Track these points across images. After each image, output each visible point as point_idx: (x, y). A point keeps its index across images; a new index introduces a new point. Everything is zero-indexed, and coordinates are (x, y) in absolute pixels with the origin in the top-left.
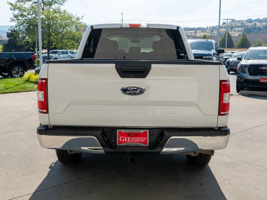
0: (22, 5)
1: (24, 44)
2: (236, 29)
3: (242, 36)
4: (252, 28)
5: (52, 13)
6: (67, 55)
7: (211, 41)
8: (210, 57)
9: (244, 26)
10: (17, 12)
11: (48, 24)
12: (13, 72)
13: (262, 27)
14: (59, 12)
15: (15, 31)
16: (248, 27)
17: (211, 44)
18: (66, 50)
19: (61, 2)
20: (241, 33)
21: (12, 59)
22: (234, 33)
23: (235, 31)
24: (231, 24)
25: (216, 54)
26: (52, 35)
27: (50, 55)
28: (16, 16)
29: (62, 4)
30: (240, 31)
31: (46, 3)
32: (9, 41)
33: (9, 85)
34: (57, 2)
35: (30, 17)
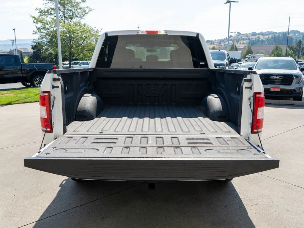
0: (44, 19)
1: (48, 55)
2: (242, 42)
3: (247, 48)
4: (256, 41)
5: (72, 26)
6: (88, 65)
7: (224, 51)
8: (223, 67)
9: (249, 39)
10: (39, 25)
11: (69, 37)
12: (35, 82)
13: (265, 40)
14: (79, 25)
15: (39, 44)
16: (252, 39)
17: (223, 54)
18: (87, 61)
19: (81, 16)
20: (246, 45)
21: (33, 70)
22: (240, 45)
23: (240, 43)
24: (237, 37)
25: (228, 64)
26: (73, 47)
27: (71, 65)
28: (39, 29)
29: (82, 18)
30: (245, 44)
31: (67, 16)
32: (34, 53)
33: (30, 95)
34: (77, 16)
35: (52, 29)
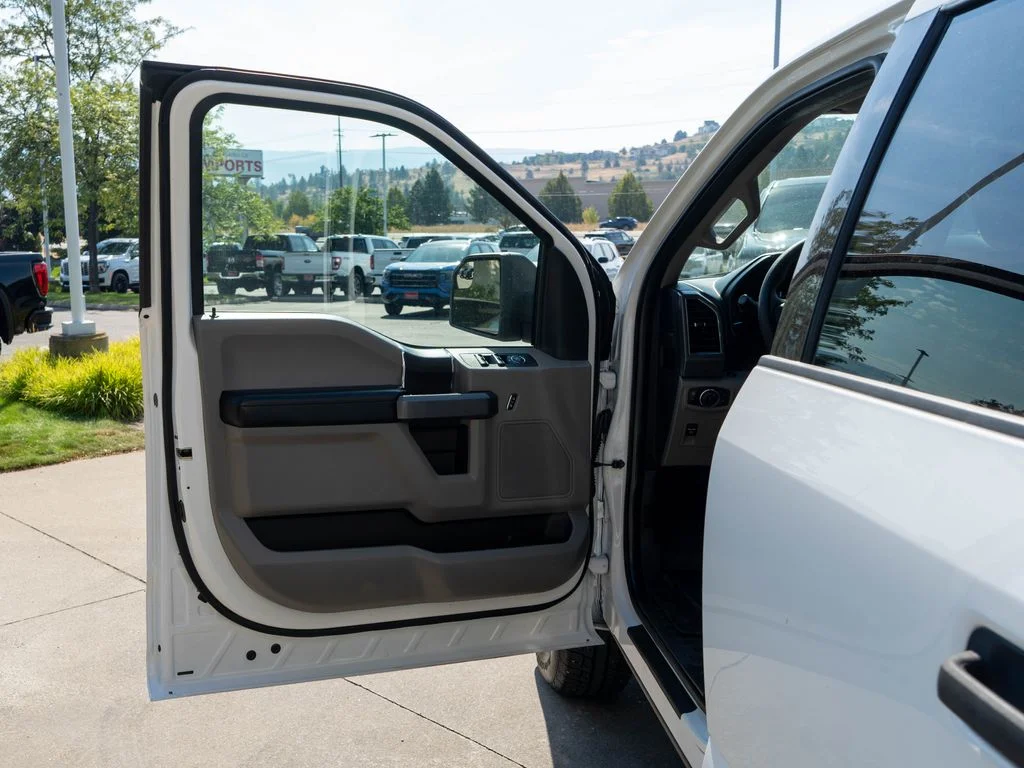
5: (101, 95)
11: (87, 141)
19: (134, 57)
24: (705, 139)
26: (108, 180)
27: (99, 258)
29: (137, 65)
34: (119, 56)
35: (16, 111)
